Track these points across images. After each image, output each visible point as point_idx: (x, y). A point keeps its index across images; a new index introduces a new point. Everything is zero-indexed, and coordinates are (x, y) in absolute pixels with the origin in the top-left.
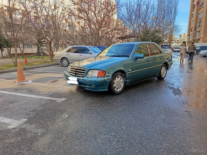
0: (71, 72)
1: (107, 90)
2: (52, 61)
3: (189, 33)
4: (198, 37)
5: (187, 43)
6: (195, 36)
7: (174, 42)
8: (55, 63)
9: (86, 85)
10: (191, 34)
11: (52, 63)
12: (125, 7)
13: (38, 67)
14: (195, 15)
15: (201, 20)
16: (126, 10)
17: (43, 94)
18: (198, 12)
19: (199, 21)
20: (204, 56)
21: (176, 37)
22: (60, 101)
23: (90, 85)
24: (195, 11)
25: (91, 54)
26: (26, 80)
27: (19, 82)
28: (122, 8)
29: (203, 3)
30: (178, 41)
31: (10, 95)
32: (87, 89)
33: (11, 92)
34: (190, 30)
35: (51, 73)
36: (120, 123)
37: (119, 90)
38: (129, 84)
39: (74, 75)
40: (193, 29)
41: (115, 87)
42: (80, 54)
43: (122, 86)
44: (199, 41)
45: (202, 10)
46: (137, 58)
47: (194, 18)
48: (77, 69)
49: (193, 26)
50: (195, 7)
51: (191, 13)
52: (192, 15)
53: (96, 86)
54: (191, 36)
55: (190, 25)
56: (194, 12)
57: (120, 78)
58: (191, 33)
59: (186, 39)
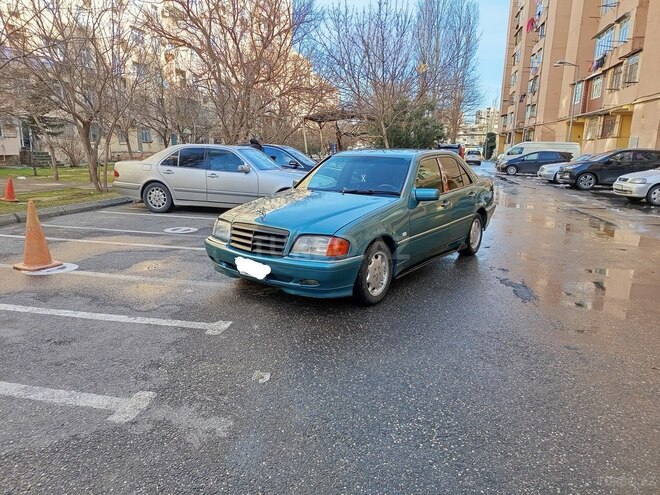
0: (233, 241)
1: (349, 293)
2: (100, 191)
3: (504, 108)
4: (528, 123)
5: (498, 139)
6: (521, 118)
7: (461, 133)
8: (116, 196)
9: (289, 278)
10: (509, 111)
11: (105, 198)
12: (330, 23)
13: (62, 214)
14: (521, 58)
15: (538, 74)
16: (335, 33)
17: (143, 308)
18: (529, 47)
19: (532, 77)
20: (551, 182)
21: (468, 117)
22: (216, 333)
23: (301, 281)
24: (522, 45)
25: (247, 173)
26: (56, 262)
27: (32, 268)
28: (322, 25)
29: (543, 24)
30: (473, 130)
31: (33, 316)
32: (293, 292)
33: (28, 305)
34: (507, 100)
35: (121, 234)
36: (424, 387)
37: (377, 292)
38: (399, 274)
39: (249, 249)
40: (516, 98)
41: (368, 284)
42: (209, 172)
43: (385, 281)
44: (532, 133)
45: (540, 44)
46: (419, 200)
47: (519, 66)
48: (256, 233)
49: (515, 88)
50: (521, 34)
51: (510, 49)
52: (512, 57)
53: (322, 283)
54: (509, 117)
55: (507, 86)
56: (519, 46)
57: (380, 257)
58: (511, 109)
59: (496, 126)
